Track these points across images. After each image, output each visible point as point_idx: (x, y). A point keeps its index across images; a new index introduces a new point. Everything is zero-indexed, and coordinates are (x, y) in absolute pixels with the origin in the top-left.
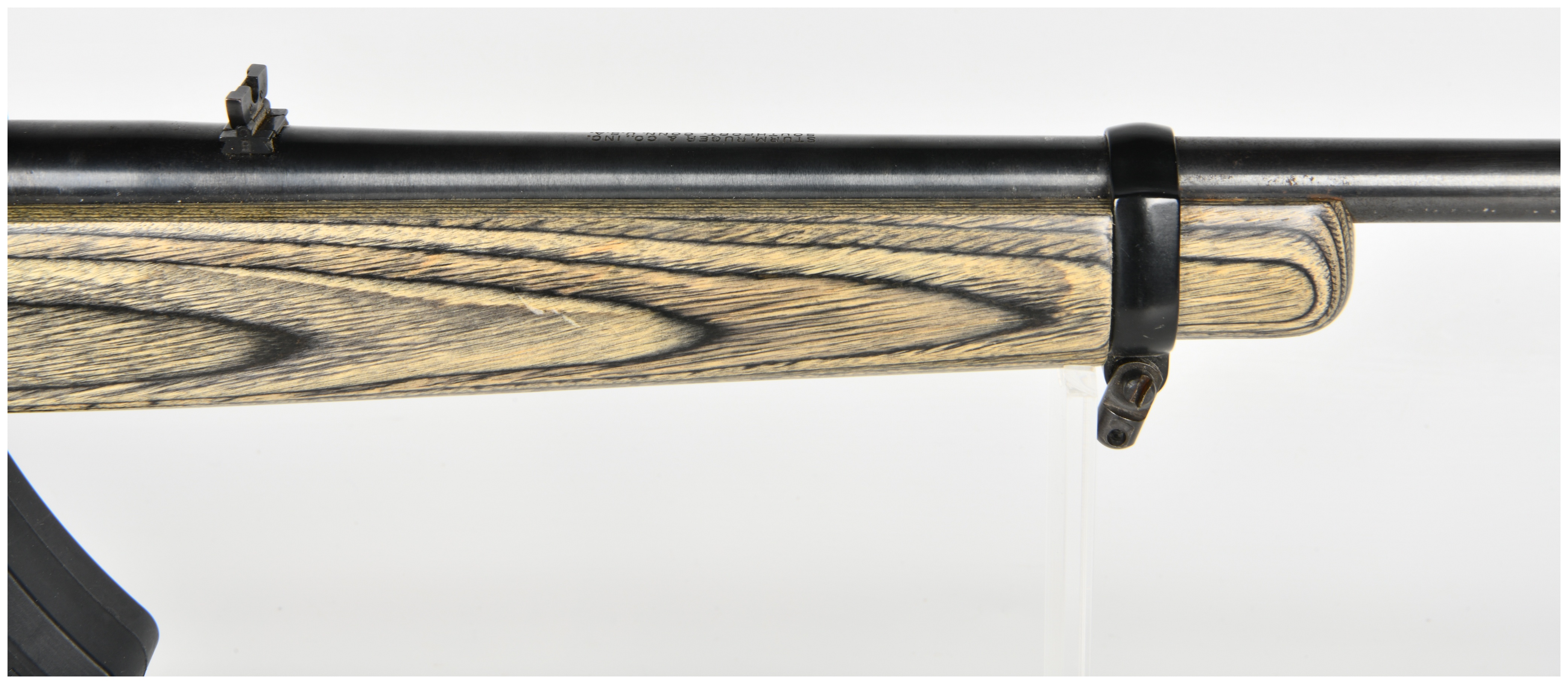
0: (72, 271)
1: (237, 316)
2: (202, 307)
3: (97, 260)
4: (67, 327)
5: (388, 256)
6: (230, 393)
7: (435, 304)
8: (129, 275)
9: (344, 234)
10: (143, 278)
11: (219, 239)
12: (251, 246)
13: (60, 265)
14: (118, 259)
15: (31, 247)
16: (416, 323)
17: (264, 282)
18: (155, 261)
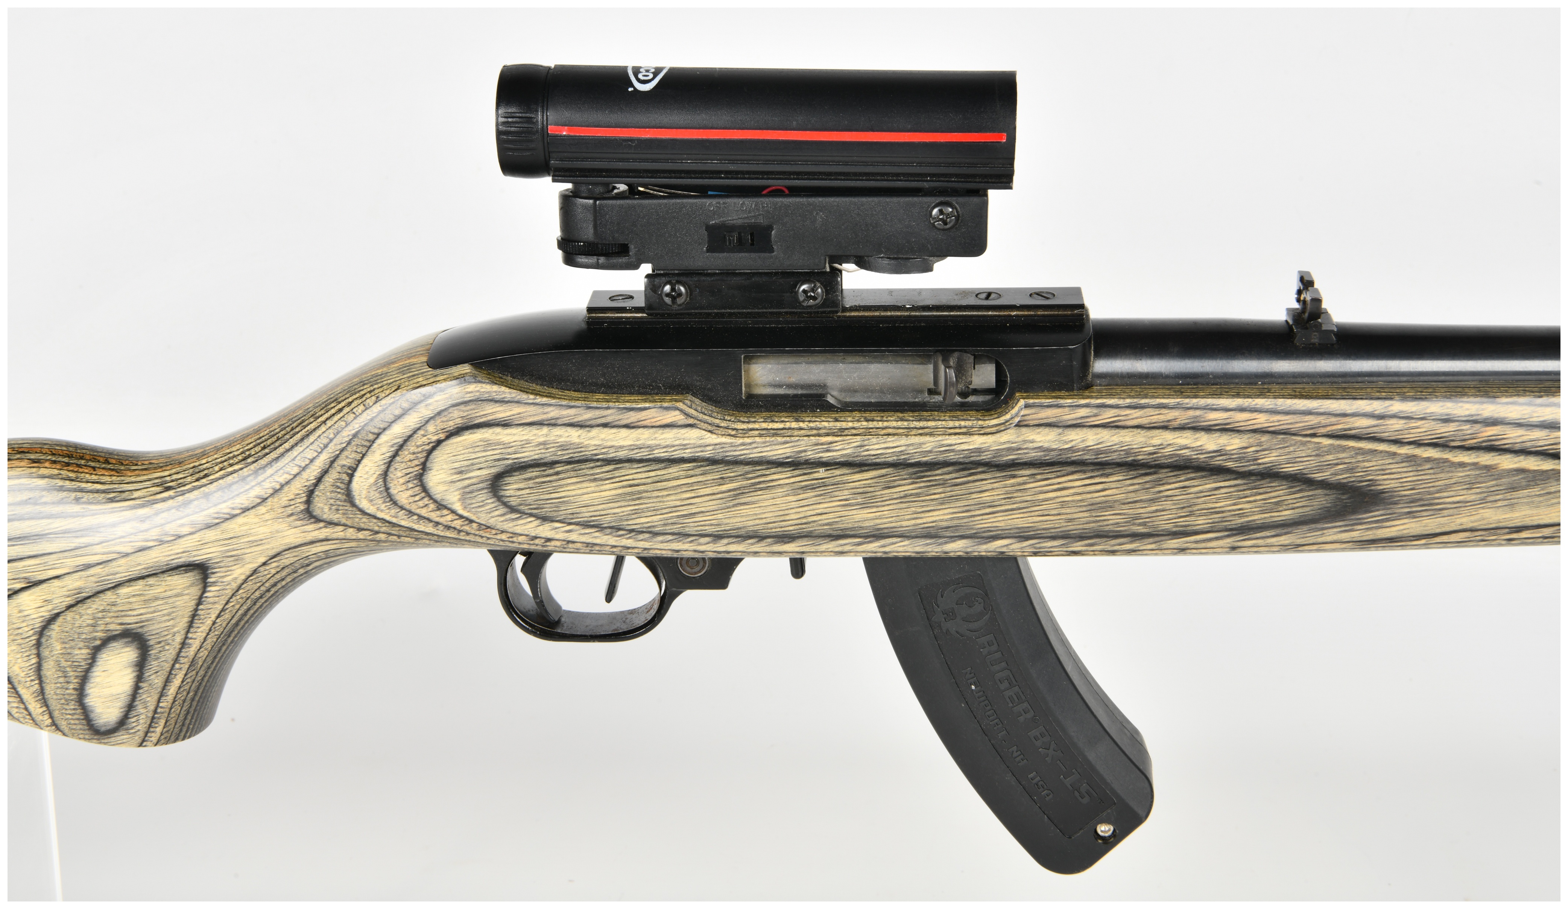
0: (1186, 439)
1: (1318, 476)
2: (1290, 469)
3: (1208, 429)
4: (1177, 485)
5: (1452, 427)
6: (1299, 542)
7: (1488, 468)
8: (1233, 443)
9: (1414, 409)
10: (1245, 445)
11: (1309, 413)
12: (1333, 420)
13: (1177, 434)
14: (1225, 429)
15: (1155, 419)
16: (1470, 486)
17: (1344, 449)
18: (1255, 431)
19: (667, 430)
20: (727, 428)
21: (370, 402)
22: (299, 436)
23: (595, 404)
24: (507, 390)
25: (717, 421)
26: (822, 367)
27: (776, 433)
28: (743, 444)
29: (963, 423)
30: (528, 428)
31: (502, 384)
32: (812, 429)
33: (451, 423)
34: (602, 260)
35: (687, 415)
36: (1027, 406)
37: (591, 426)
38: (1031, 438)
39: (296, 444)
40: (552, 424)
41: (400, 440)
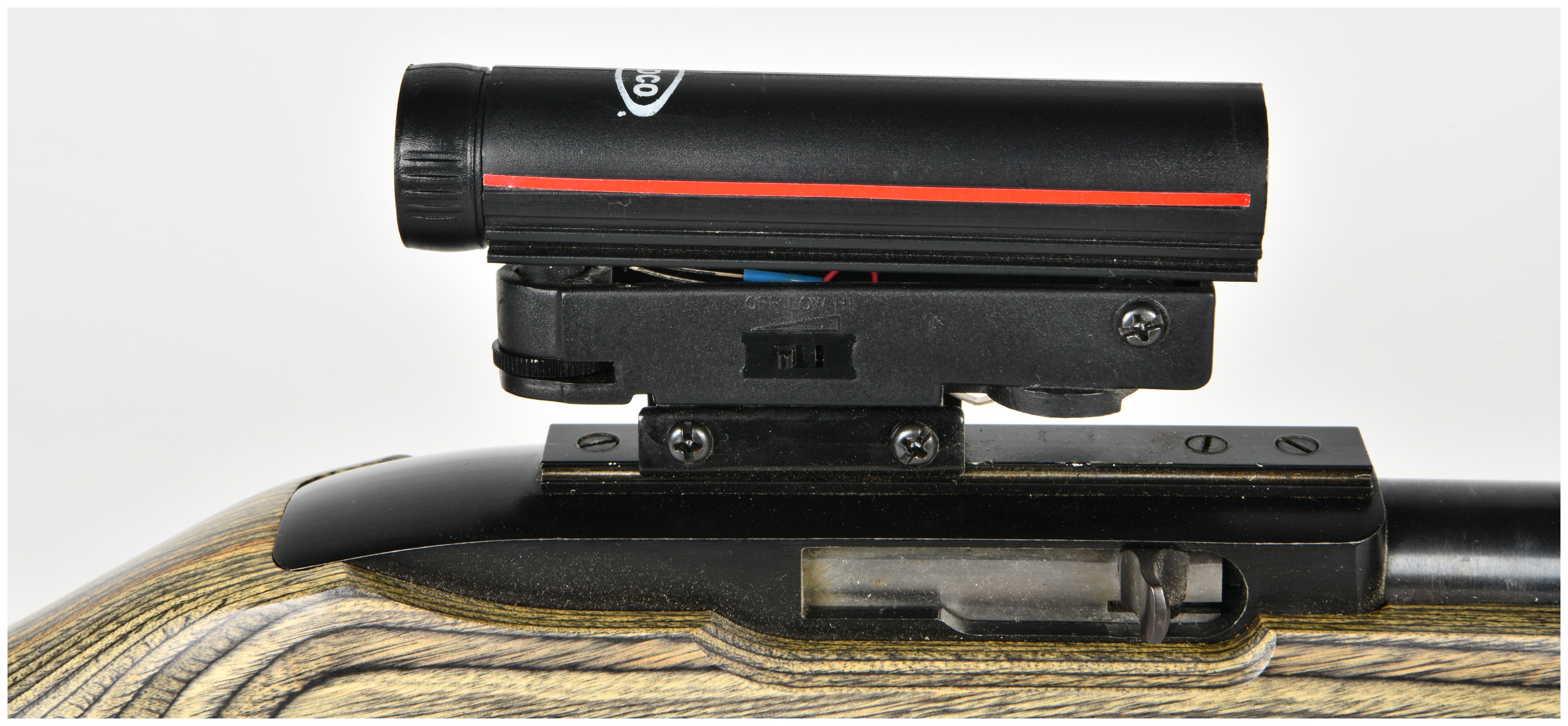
19: (677, 675)
20: (775, 671)
21: (174, 626)
22: (50, 680)
23: (555, 632)
24: (408, 609)
25: (759, 659)
26: (933, 564)
27: (858, 680)
28: (803, 699)
29: (1171, 667)
30: (442, 674)
31: (399, 599)
32: (918, 673)
33: (312, 665)
34: (568, 387)
35: (711, 650)
36: (1280, 643)
37: (549, 669)
38: (1288, 695)
39: (46, 694)
40: (483, 665)
41: (225, 693)
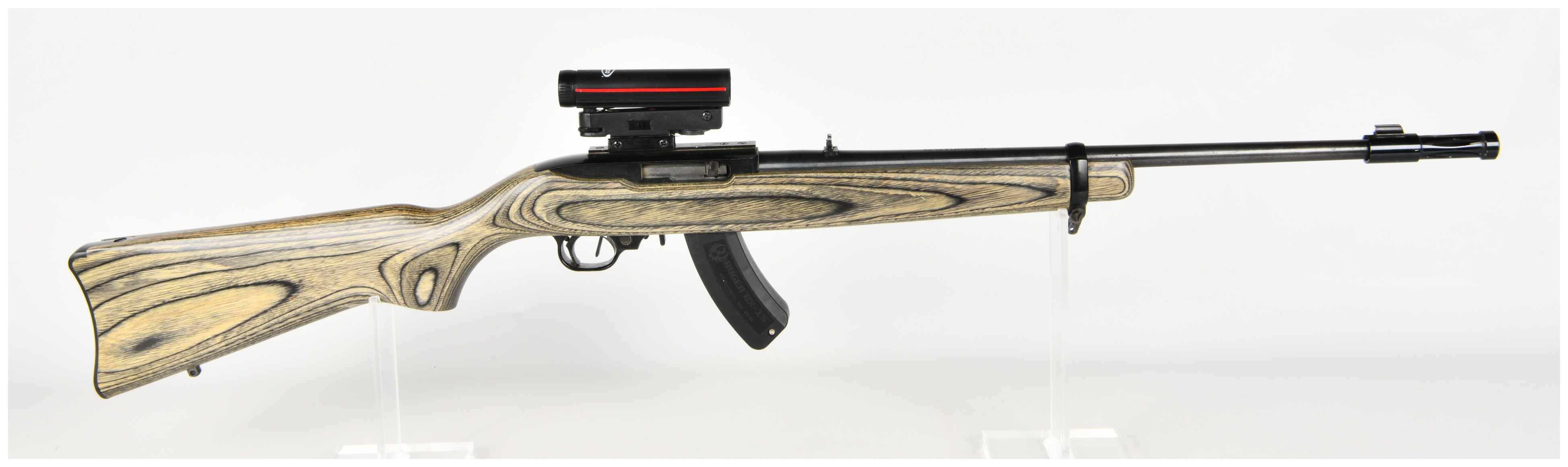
0: (788, 187)
1: (832, 199)
2: (823, 196)
3: (796, 184)
4: (787, 203)
5: (873, 181)
6: (828, 222)
7: (886, 194)
8: (804, 188)
9: (861, 175)
10: (808, 189)
11: (828, 177)
12: (836, 179)
13: (786, 186)
14: (801, 184)
15: (779, 182)
16: (881, 200)
17: (840, 189)
18: (811, 184)
19: (616, 190)
20: (636, 189)
21: (515, 184)
22: (491, 197)
23: (591, 182)
24: (562, 178)
25: (633, 187)
26: (668, 168)
27: (653, 190)
28: (641, 194)
29: (715, 185)
30: (569, 190)
31: (560, 176)
32: (665, 188)
33: (543, 189)
34: (593, 134)
35: (623, 184)
36: (736, 178)
37: (590, 189)
38: (738, 189)
39: (490, 200)
40: (577, 189)
41: (526, 196)
